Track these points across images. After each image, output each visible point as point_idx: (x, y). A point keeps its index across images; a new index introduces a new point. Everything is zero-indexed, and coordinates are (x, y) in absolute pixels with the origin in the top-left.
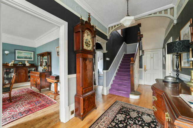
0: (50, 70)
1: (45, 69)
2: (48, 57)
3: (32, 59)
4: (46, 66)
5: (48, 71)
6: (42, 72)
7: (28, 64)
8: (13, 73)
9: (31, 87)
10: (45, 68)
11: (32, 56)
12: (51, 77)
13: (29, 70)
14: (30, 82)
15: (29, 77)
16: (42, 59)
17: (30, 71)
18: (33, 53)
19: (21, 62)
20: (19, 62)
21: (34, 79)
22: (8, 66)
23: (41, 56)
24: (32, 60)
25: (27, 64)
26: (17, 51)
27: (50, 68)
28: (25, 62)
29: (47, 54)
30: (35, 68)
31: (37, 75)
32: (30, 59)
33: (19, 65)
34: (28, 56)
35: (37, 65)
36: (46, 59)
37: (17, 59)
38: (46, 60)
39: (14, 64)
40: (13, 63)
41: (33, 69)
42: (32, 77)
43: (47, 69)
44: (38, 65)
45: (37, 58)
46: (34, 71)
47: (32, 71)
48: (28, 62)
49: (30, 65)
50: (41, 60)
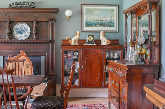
0: (156, 61)
1: (142, 55)
2: (151, 17)
3: (114, 26)
4: (144, 47)
5: (151, 62)
6: (134, 64)
7: (106, 40)
8: (78, 61)
9: (110, 104)
10: (144, 51)
11: (115, 19)
12: (158, 87)
13: (107, 56)
14: (107, 90)
15: (107, 75)
16: (138, 25)
17: (109, 58)
18: (115, 8)
19: (93, 36)
20: (89, 36)
21: (115, 83)
22: (69, 45)
23: (134, 15)
24: (115, 29)
25: (104, 42)
26: (85, 8)
27: (156, 51)
28: (99, 36)
29: (148, 5)
30: (120, 52)
31: (122, 74)
32: (109, 26)
33: (89, 42)
34: (105, 19)
35: (125, 42)
36: (146, 26)
37: (85, 29)
38: (147, 29)
39: (79, 41)
40: (77, 39)
41: (116, 56)
42: (111, 76)
43: (149, 57)
44: (126, 44)
45: (124, 21)
46: (118, 59)
47: (113, 59)
48: (104, 36)
49: (109, 42)
50: (134, 29)
